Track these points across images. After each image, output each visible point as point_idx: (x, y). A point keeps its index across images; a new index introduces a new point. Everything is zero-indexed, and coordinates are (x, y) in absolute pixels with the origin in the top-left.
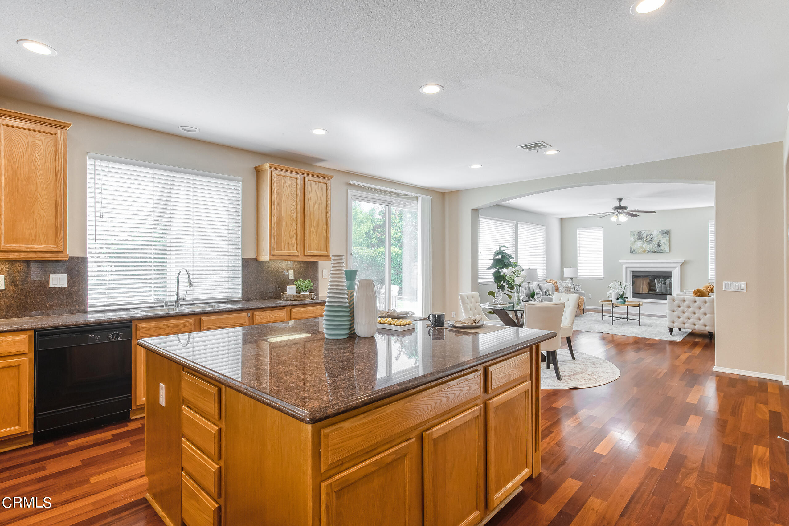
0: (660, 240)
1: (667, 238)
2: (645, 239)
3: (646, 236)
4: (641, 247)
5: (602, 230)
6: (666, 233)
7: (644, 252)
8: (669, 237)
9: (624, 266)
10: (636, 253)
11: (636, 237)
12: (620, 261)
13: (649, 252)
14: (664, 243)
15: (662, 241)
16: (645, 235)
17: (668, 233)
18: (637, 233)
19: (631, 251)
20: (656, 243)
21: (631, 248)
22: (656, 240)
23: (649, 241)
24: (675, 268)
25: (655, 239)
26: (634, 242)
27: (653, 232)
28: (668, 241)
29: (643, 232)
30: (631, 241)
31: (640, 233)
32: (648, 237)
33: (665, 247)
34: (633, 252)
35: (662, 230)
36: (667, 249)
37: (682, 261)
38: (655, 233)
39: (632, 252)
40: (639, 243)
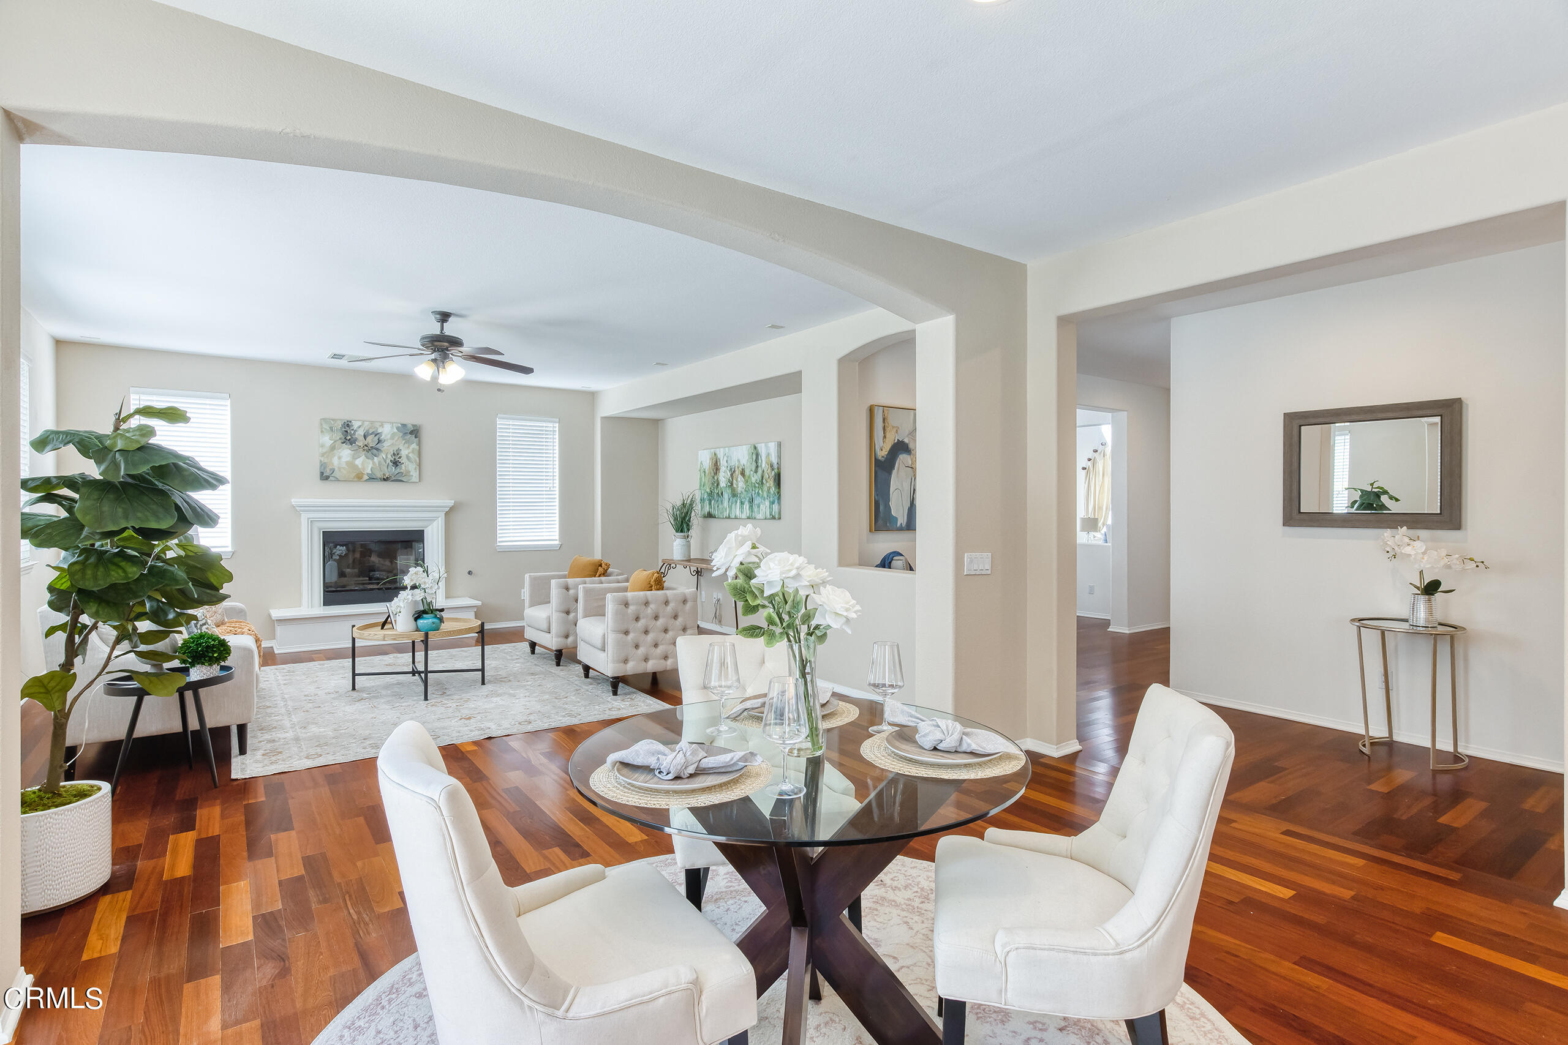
0: (399, 450)
1: (414, 446)
2: (361, 444)
3: (365, 437)
4: (351, 464)
5: (228, 402)
6: (411, 433)
7: (359, 477)
8: (419, 444)
9: (304, 517)
10: (337, 480)
11: (339, 435)
12: (294, 501)
13: (372, 479)
14: (408, 457)
15: (404, 452)
16: (360, 433)
17: (415, 432)
18: (339, 424)
19: (322, 473)
20: (389, 456)
21: (323, 465)
22: (388, 447)
23: (372, 450)
24: (431, 520)
25: (386, 444)
26: (333, 448)
27: (382, 426)
28: (416, 452)
29: (356, 425)
30: (322, 446)
31: (347, 425)
32: (369, 439)
33: (409, 467)
34: (327, 478)
35: (404, 425)
36: (415, 474)
37: (451, 503)
38: (387, 431)
39: (324, 477)
40: (346, 453)
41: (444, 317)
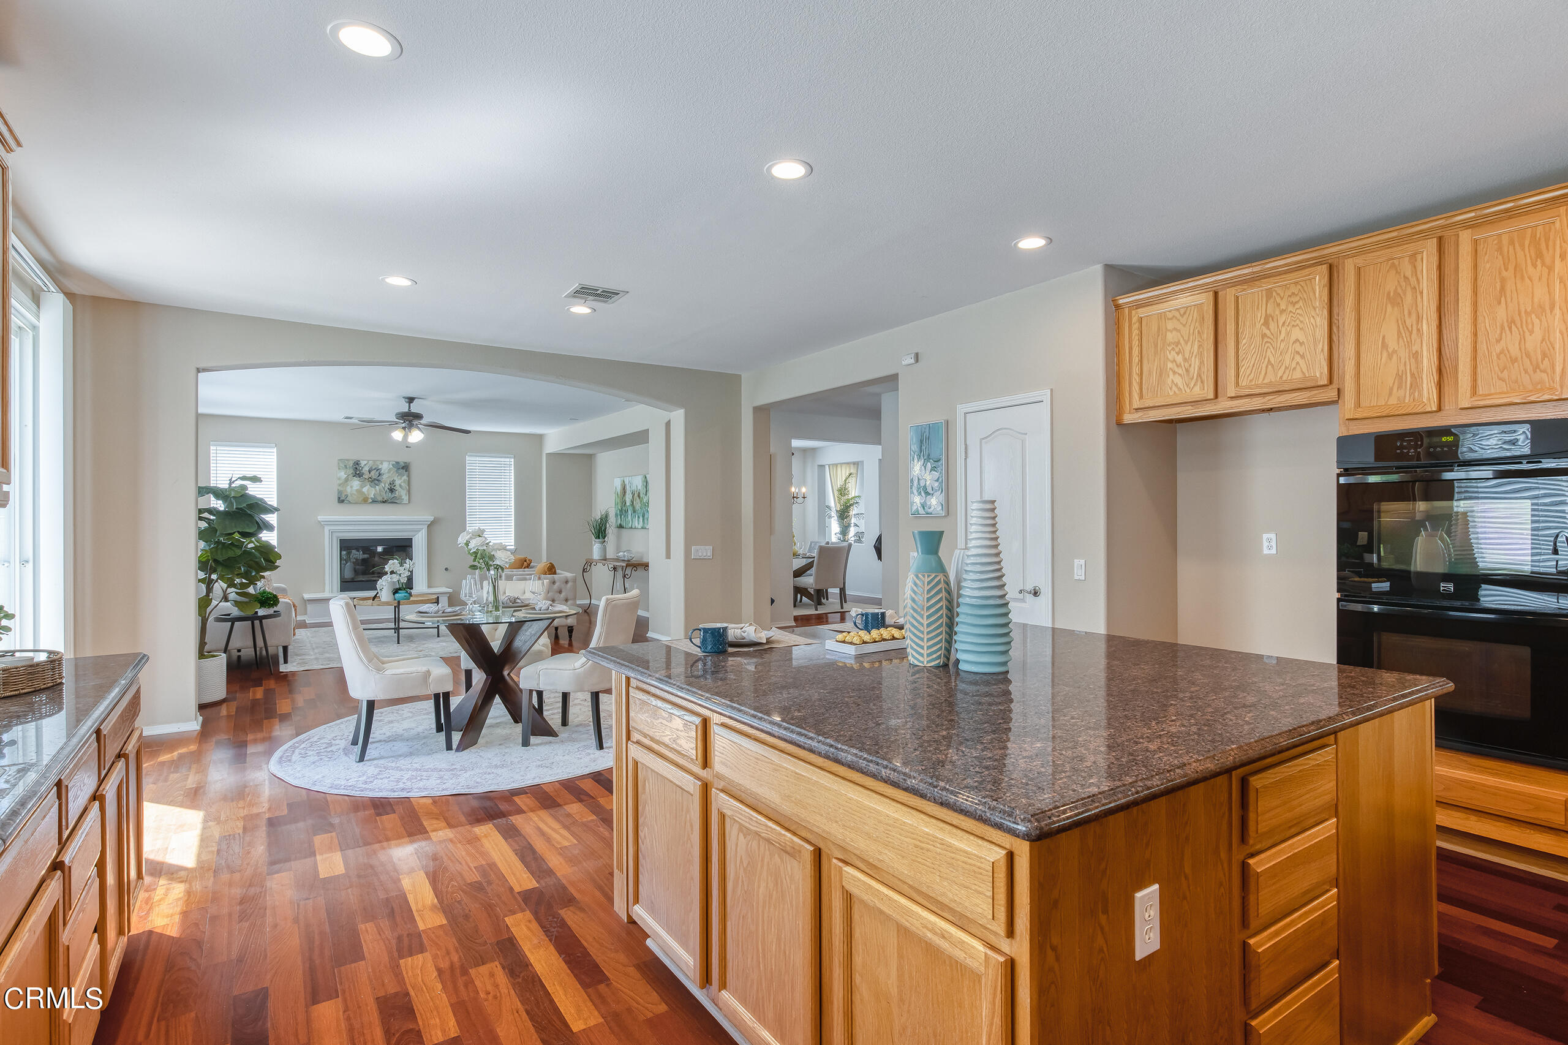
0: (394, 481)
1: (405, 477)
2: (367, 477)
3: (370, 472)
4: (359, 491)
5: (275, 450)
6: (403, 468)
7: (365, 500)
8: (409, 476)
9: (327, 529)
10: (350, 502)
11: (351, 471)
12: (320, 518)
13: (374, 501)
14: (400, 486)
15: (398, 482)
16: (366, 469)
17: (406, 467)
18: (351, 463)
19: (339, 498)
20: (387, 485)
21: (340, 492)
22: (386, 478)
23: (375, 481)
24: (418, 531)
25: (384, 477)
26: (347, 480)
27: (382, 464)
28: (407, 482)
29: (363, 463)
30: (339, 479)
31: (357, 463)
32: (373, 473)
33: (402, 493)
34: (343, 501)
35: (397, 463)
36: (405, 498)
37: (432, 518)
38: (385, 467)
39: (341, 501)
40: (356, 483)
41: (411, 400)
